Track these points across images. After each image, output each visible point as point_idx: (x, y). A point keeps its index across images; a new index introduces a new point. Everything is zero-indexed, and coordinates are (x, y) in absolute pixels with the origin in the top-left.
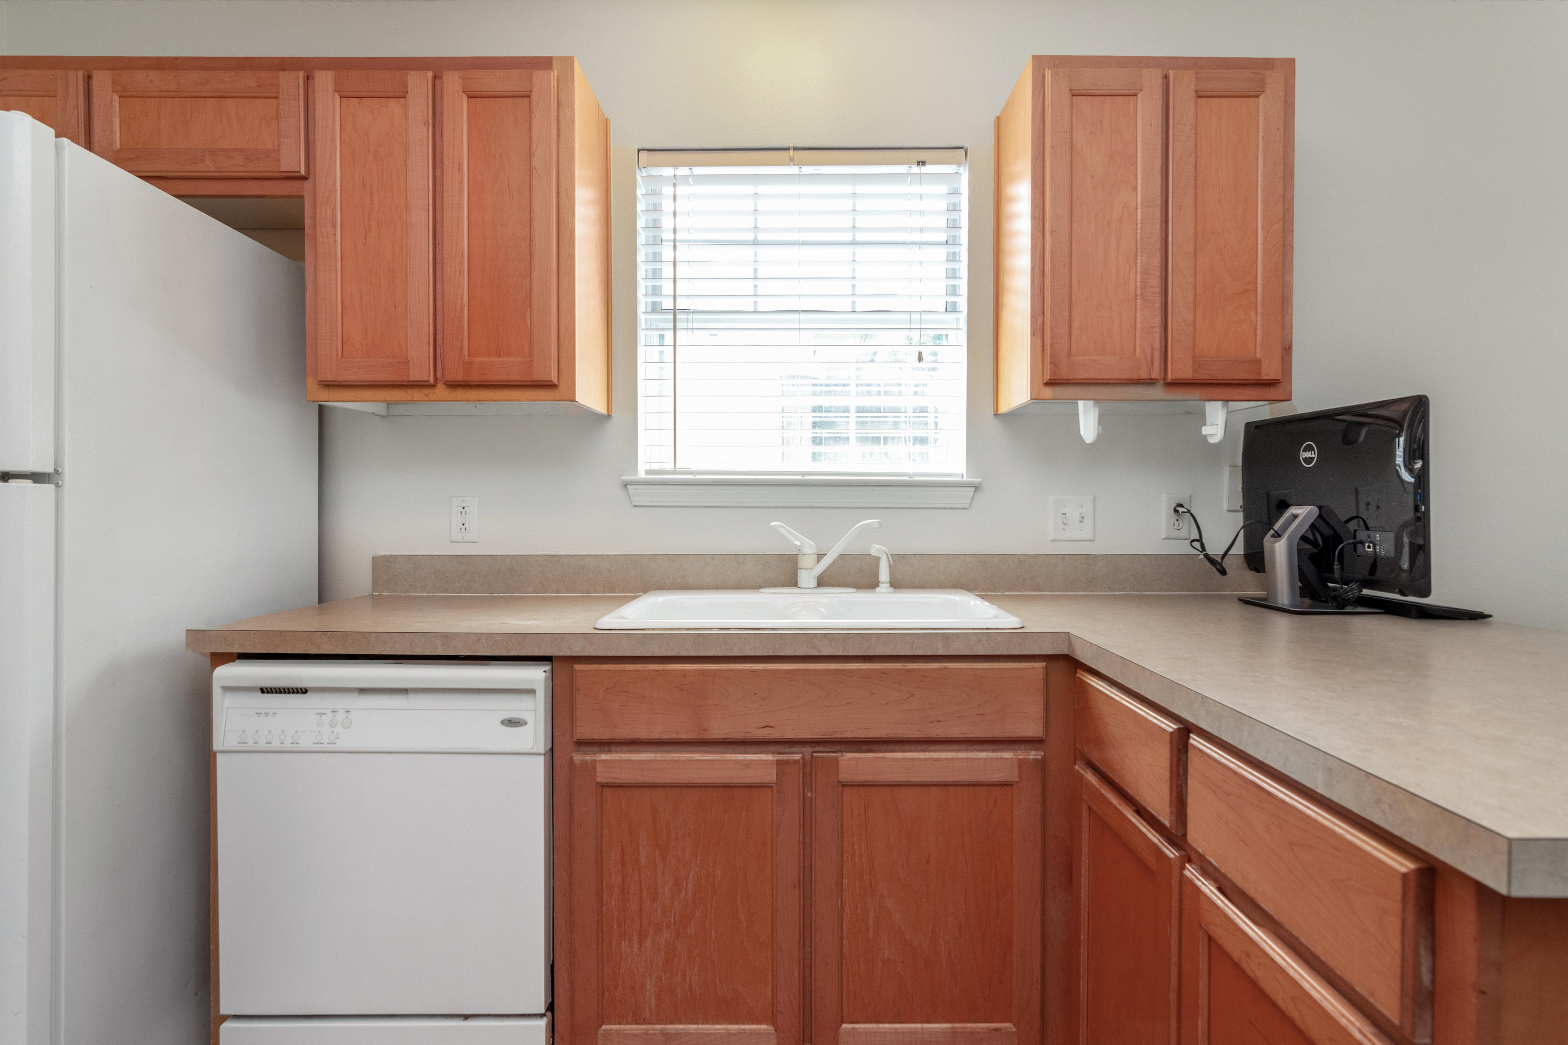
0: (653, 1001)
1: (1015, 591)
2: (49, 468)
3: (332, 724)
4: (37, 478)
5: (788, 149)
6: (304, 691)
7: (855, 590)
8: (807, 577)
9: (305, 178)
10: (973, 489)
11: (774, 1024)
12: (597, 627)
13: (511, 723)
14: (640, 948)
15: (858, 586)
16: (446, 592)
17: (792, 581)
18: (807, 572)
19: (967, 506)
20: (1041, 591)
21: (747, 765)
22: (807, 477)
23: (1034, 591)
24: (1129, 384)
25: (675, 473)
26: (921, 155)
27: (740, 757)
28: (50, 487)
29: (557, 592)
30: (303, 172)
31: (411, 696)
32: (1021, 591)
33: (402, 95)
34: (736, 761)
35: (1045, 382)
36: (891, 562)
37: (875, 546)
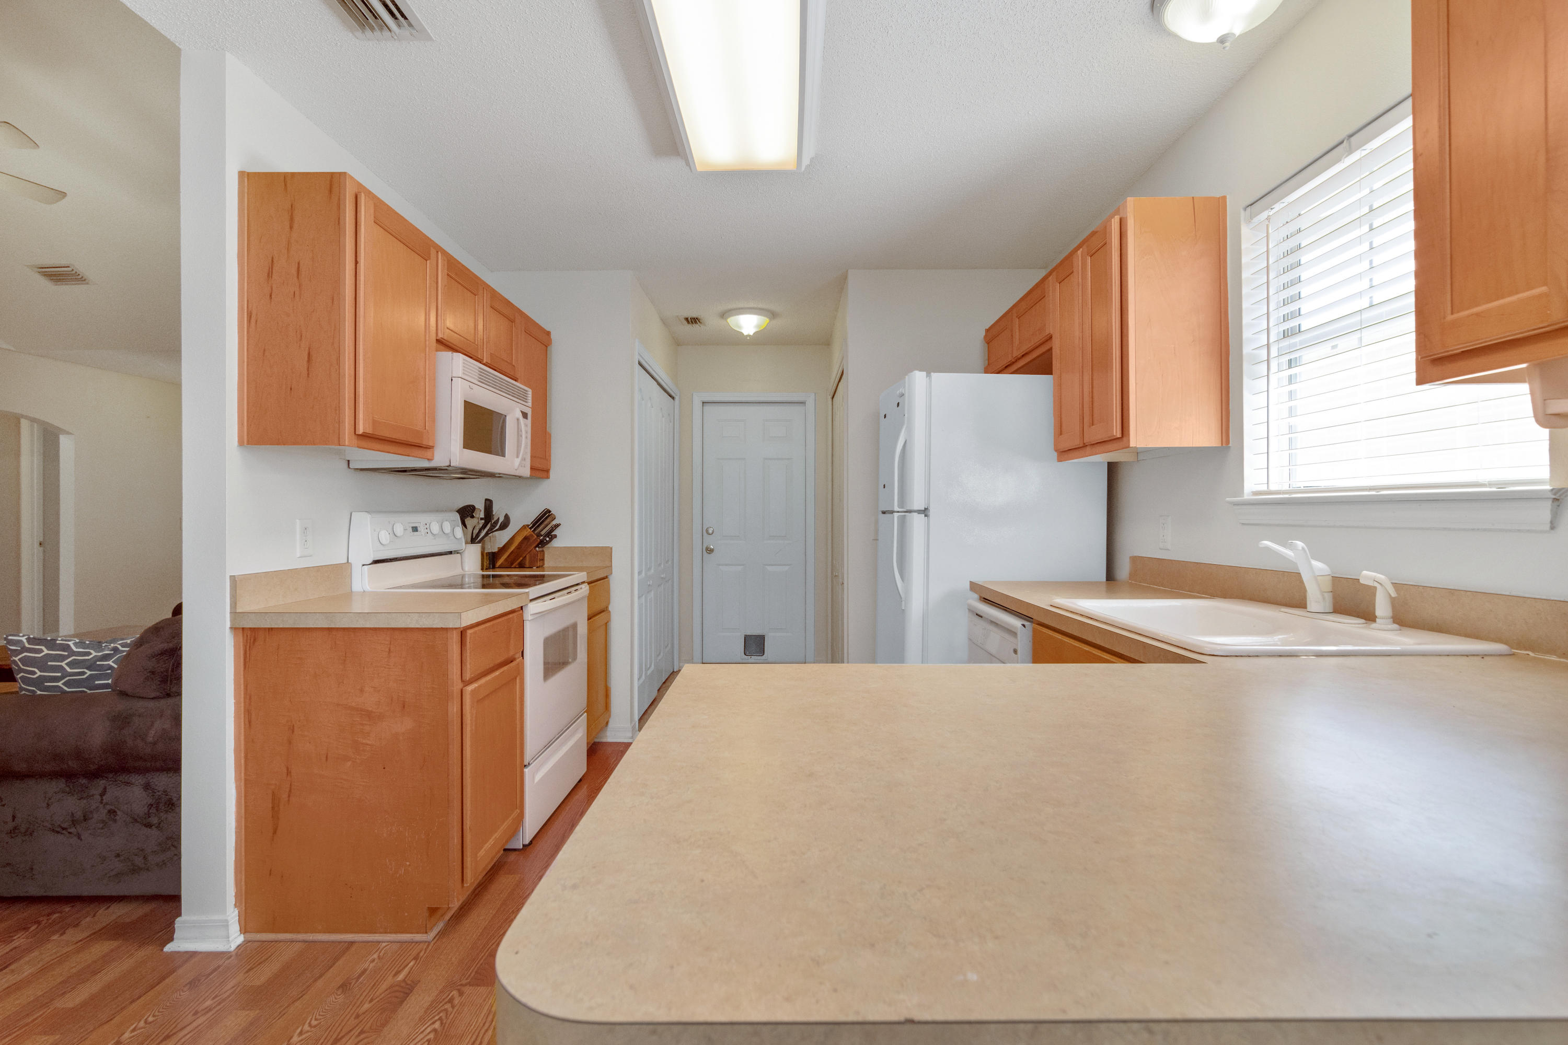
2: (923, 508)
3: (985, 636)
4: (919, 512)
5: (1343, 141)
6: (982, 617)
7: (1362, 622)
10: (1554, 503)
13: (1015, 652)
15: (1353, 616)
16: (1154, 584)
19: (1550, 528)
28: (922, 516)
29: (1199, 592)
30: (1052, 333)
33: (1072, 270)
36: (1394, 594)
37: (1365, 572)
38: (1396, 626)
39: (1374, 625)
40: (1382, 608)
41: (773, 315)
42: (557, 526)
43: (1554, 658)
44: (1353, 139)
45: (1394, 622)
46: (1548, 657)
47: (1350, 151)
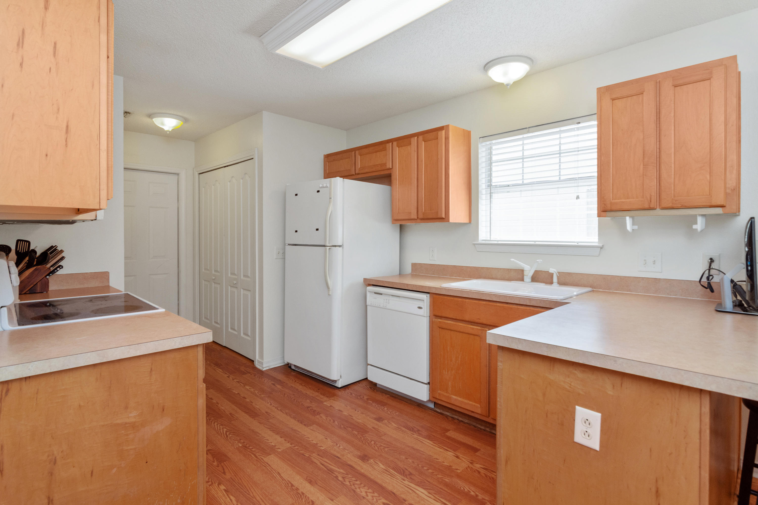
0: (451, 388)
1: (619, 291)
2: (341, 245)
3: (386, 303)
4: (340, 246)
5: (526, 128)
6: (381, 294)
7: (544, 284)
8: (527, 278)
9: (391, 169)
10: (600, 249)
11: (480, 405)
12: (442, 286)
13: (420, 308)
14: (448, 373)
15: (546, 283)
16: (428, 274)
17: (522, 279)
18: (526, 276)
19: (598, 255)
20: (631, 292)
21: (473, 329)
22: (537, 243)
23: (628, 291)
24: (640, 210)
25: (490, 241)
26: (578, 120)
27: (472, 326)
28: (341, 248)
29: (456, 277)
30: (391, 167)
31: (400, 298)
32: (621, 291)
33: (410, 144)
34: (471, 327)
35: (602, 210)
36: (558, 275)
37: (551, 269)
38: (558, 285)
39: (552, 285)
40: (555, 279)
41: (186, 120)
42: (63, 258)
43: (601, 290)
44: (530, 129)
45: (558, 284)
46: (599, 290)
47: (529, 132)
